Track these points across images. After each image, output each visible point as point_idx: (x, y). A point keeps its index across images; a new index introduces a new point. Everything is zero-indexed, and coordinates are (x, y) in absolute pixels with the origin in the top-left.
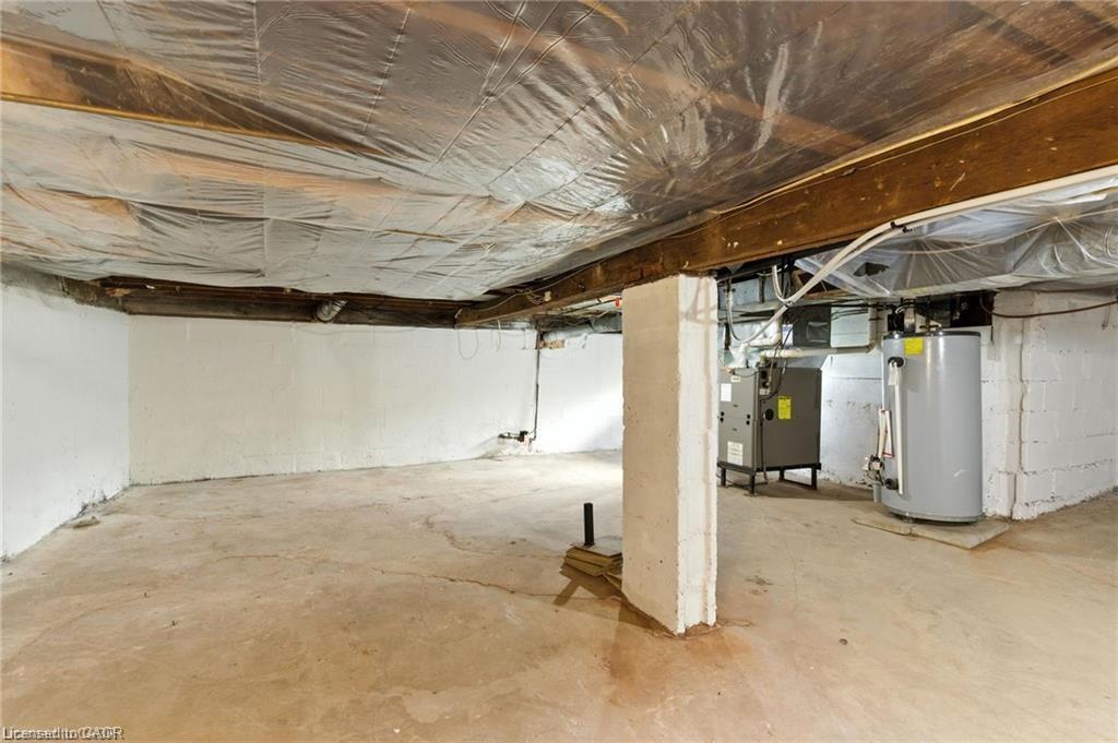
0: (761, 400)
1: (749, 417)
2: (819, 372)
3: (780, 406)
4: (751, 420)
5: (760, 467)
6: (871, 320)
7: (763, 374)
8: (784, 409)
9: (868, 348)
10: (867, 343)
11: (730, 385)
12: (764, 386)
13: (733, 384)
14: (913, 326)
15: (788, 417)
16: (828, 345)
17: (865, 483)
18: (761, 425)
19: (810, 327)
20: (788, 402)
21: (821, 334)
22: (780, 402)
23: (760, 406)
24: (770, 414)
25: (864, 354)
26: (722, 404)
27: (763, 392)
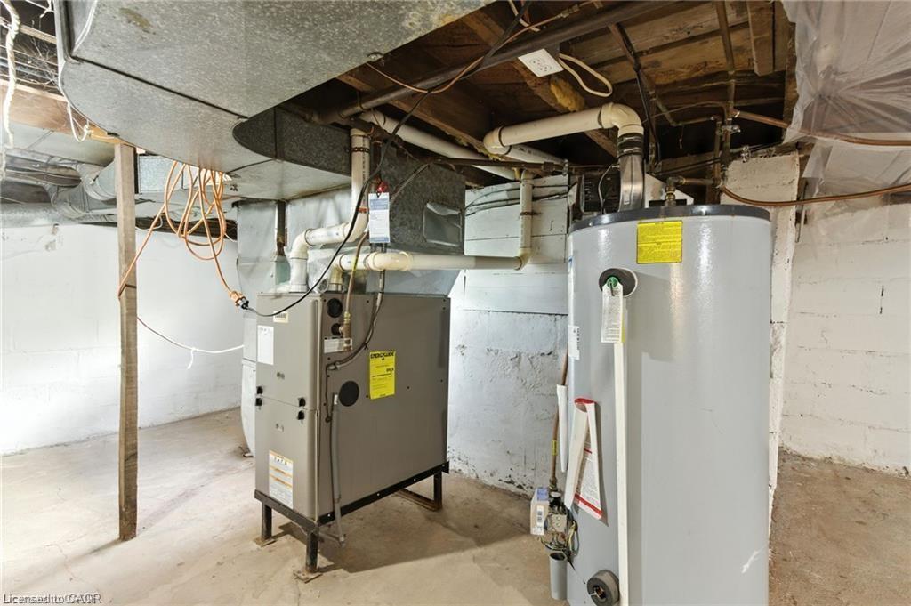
0: (326, 365)
1: (302, 402)
2: (447, 301)
3: (373, 371)
4: (307, 409)
5: (327, 510)
6: (523, 214)
7: (333, 306)
8: (382, 379)
9: (520, 261)
10: (518, 253)
11: (272, 329)
12: (335, 332)
13: (276, 326)
14: (639, 200)
15: (390, 390)
16: (459, 251)
17: (512, 482)
18: (329, 419)
19: (430, 213)
20: (391, 361)
21: (449, 231)
22: (374, 363)
23: (326, 378)
24: (350, 393)
25: (512, 271)
26: (261, 367)
27: (332, 346)
